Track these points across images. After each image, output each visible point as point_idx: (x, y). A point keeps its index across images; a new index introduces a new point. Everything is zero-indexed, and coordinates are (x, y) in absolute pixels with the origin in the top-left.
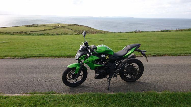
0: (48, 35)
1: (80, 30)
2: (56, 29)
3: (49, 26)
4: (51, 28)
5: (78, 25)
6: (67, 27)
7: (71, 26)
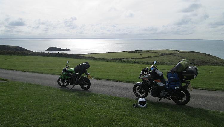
0: (142, 63)
1: (195, 59)
2: (162, 56)
3: (154, 53)
4: (157, 55)
5: (194, 52)
6: (177, 54)
7: (183, 53)
